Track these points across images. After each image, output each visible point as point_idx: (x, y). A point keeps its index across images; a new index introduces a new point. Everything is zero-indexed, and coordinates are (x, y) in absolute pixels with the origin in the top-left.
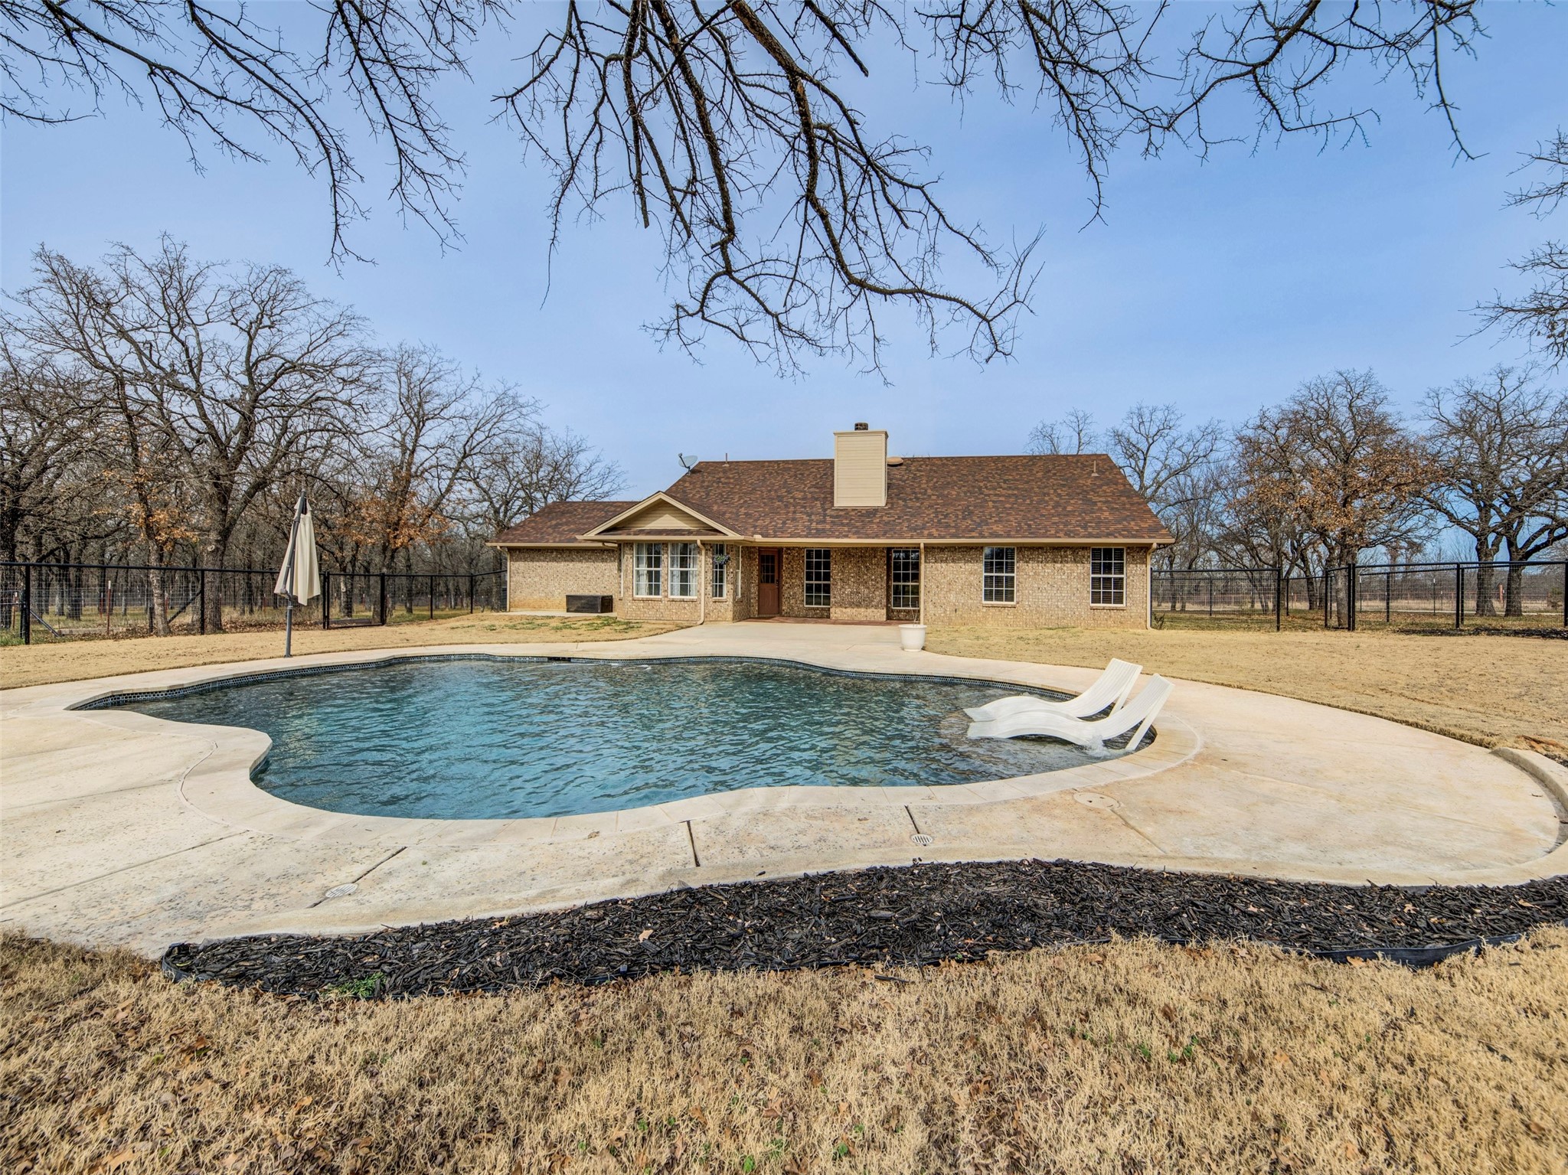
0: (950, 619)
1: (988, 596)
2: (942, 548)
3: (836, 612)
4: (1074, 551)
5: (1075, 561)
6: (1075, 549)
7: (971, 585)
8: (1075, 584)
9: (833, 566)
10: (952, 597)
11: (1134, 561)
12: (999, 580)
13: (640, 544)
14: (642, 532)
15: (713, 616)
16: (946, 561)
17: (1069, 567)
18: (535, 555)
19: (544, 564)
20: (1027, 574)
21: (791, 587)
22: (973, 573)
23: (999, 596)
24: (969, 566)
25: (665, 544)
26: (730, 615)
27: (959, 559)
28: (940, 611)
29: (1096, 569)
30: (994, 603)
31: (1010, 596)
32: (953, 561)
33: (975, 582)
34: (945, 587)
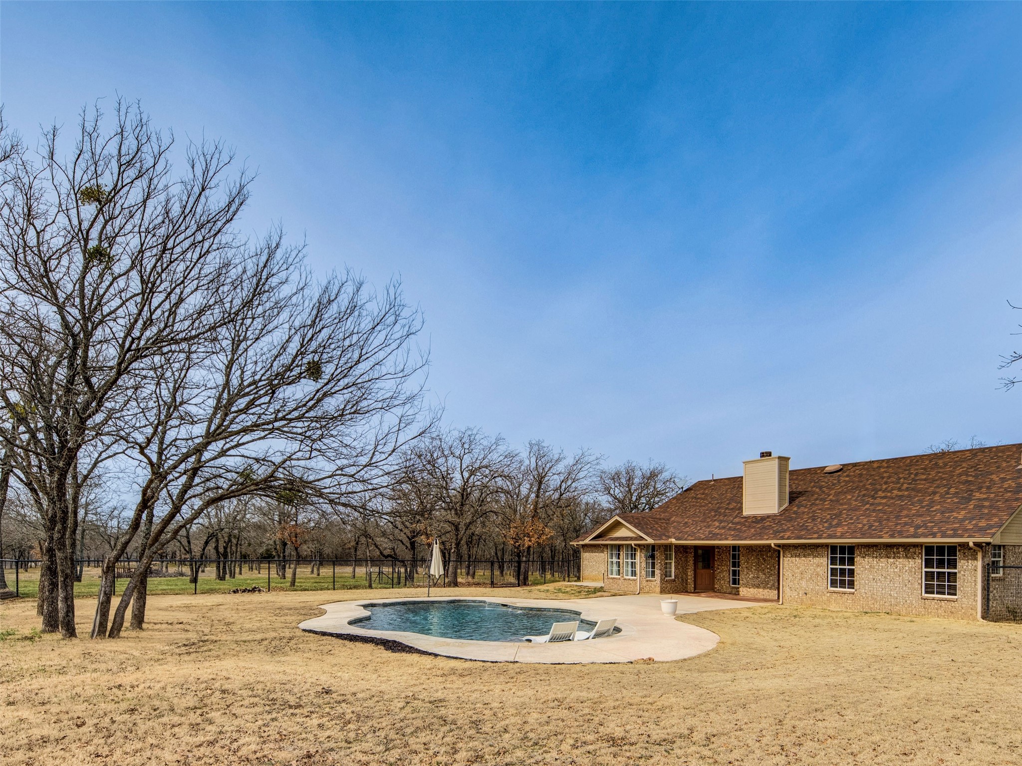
0: (802, 600)
1: (833, 583)
2: (796, 547)
3: (744, 591)
4: (907, 550)
5: (907, 557)
6: (906, 547)
7: (818, 575)
8: (906, 576)
9: (742, 558)
10: (804, 583)
11: (965, 557)
12: (843, 572)
13: (612, 545)
14: (612, 539)
15: (646, 590)
16: (799, 556)
17: (901, 562)
18: (593, 549)
19: (597, 554)
20: (863, 566)
21: (722, 572)
22: (820, 565)
23: (843, 584)
24: (817, 560)
25: (622, 545)
26: (658, 589)
27: (809, 555)
28: (795, 594)
29: (928, 563)
30: (839, 589)
31: (851, 584)
32: (805, 556)
33: (821, 573)
34: (798, 576)
